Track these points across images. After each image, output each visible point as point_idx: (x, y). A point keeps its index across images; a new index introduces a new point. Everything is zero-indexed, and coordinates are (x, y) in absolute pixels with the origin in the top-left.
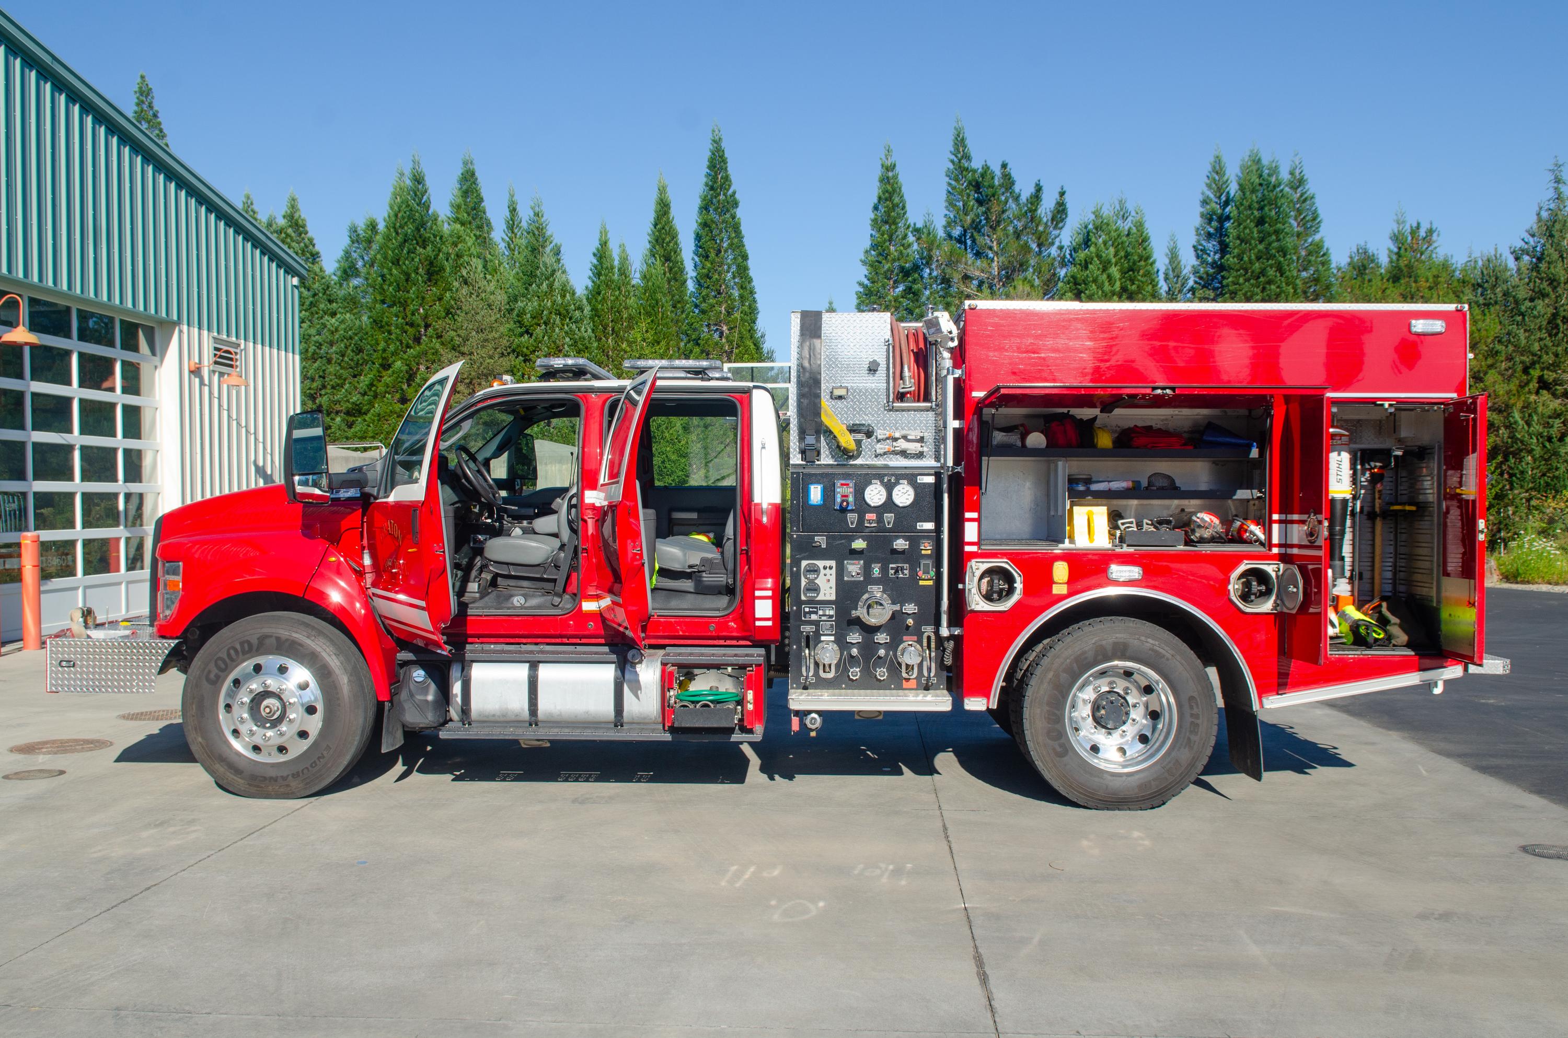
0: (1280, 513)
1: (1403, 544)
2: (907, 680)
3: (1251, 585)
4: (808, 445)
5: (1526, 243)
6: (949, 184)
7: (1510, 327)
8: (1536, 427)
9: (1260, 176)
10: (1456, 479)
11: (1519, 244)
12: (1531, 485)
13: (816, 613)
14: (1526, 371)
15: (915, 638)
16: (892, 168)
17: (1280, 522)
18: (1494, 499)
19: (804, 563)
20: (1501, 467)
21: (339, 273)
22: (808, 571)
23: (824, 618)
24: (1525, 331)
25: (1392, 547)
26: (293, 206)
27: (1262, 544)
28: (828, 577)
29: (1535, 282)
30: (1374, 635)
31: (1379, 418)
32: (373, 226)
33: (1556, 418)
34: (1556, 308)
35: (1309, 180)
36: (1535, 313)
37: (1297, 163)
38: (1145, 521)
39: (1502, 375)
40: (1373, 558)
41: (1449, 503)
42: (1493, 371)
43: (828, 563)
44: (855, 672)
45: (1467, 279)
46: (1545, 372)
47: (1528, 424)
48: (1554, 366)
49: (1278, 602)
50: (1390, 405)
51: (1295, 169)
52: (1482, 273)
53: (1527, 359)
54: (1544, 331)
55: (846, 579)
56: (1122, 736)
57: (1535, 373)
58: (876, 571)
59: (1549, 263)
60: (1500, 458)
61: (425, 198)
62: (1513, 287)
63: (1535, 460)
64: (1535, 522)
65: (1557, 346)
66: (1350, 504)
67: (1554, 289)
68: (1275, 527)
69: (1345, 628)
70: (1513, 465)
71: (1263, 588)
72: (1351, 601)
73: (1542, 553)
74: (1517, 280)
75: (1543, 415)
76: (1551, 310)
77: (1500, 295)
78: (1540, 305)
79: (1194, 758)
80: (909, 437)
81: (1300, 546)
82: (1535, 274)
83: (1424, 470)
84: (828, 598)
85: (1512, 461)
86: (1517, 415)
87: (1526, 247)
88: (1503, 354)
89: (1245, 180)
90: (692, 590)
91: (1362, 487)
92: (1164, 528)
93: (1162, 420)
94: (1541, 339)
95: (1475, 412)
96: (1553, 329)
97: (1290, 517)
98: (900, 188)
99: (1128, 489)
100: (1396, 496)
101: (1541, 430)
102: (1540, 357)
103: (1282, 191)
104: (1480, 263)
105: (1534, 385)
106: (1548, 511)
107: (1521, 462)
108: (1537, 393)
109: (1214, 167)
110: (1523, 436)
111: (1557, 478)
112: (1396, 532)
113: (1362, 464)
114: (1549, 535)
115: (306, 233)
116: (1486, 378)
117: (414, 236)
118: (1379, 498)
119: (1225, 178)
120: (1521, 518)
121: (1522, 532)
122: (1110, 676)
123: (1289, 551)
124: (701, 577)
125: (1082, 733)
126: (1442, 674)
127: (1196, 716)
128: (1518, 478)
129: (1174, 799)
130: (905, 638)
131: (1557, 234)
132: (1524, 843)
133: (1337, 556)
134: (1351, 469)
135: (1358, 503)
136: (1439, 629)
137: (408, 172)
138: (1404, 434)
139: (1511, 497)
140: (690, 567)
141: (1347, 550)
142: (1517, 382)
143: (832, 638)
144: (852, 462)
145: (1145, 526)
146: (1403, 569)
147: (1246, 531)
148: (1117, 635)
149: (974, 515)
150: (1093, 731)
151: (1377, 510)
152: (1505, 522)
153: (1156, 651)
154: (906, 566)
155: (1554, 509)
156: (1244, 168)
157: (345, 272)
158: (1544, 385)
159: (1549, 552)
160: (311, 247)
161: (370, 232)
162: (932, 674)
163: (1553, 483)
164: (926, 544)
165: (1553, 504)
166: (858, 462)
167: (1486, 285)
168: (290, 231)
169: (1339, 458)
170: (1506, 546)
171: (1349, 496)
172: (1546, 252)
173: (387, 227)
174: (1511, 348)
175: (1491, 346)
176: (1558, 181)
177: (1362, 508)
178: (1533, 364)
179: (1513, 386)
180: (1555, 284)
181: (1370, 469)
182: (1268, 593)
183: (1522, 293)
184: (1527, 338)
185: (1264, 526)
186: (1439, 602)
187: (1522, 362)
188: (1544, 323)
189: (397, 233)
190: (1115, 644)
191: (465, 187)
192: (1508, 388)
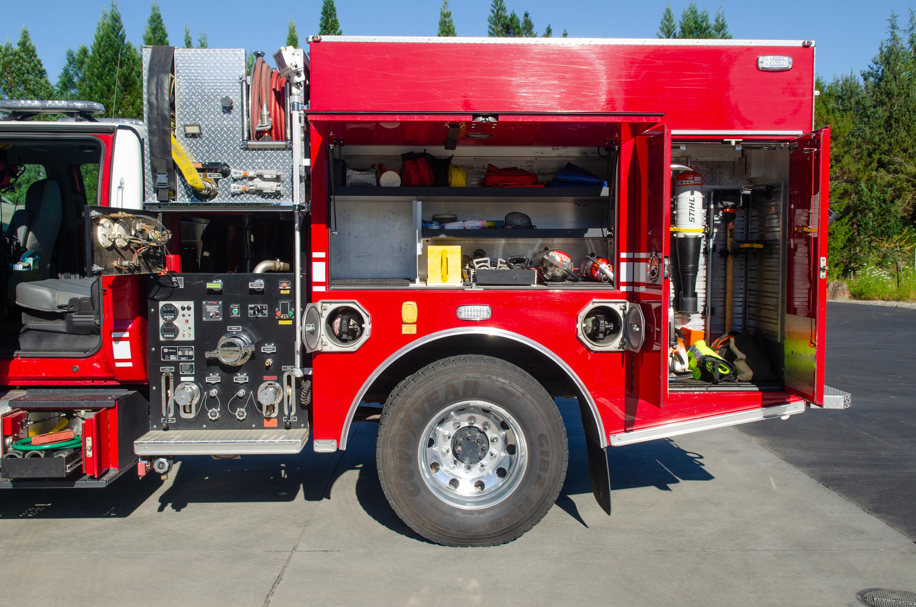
0: (628, 251)
1: (753, 280)
2: (269, 419)
3: (599, 323)
4: (160, 184)
5: (872, 68)
6: (490, 27)
7: (860, 126)
8: (876, 194)
9: (696, 23)
10: (804, 218)
11: (867, 69)
12: (871, 232)
13: (175, 354)
14: (870, 155)
15: (275, 377)
16: (448, 15)
17: (627, 260)
18: (847, 242)
19: (162, 304)
20: (852, 220)
21: (60, 85)
22: (164, 312)
23: (183, 359)
24: (870, 128)
25: (743, 283)
26: (25, 36)
27: (611, 282)
28: (187, 317)
29: (877, 95)
30: (720, 370)
31: (732, 160)
32: (84, 52)
33: (889, 187)
34: (890, 113)
35: (728, 26)
36: (877, 115)
37: (721, 13)
38: (500, 260)
39: (854, 158)
40: (725, 294)
41: (797, 241)
42: (848, 155)
43: (186, 304)
44: (214, 413)
45: (832, 93)
46: (883, 156)
47: (871, 191)
48: (888, 152)
49: (625, 340)
50: (737, 143)
51: (719, 18)
52: (842, 88)
53: (871, 147)
54: (882, 128)
55: (204, 319)
56: (482, 471)
57: (876, 157)
58: (235, 311)
59: (886, 82)
60: (851, 214)
61: (121, 32)
62: (863, 98)
63: (874, 215)
64: (874, 257)
65: (891, 138)
66: (703, 242)
67: (890, 99)
68: (623, 265)
69: (694, 363)
70: (860, 219)
71: (611, 326)
72: (703, 337)
73: (879, 279)
74: (865, 93)
75: (880, 185)
76: (887, 114)
77: (853, 104)
78: (880, 110)
79: (544, 494)
80: (265, 176)
81: (647, 285)
82: (877, 89)
83: (773, 208)
84: (187, 339)
85: (860, 216)
86: (863, 185)
87: (871, 71)
88: (855, 144)
89: (685, 25)
90: (65, 330)
91: (715, 226)
92: (517, 267)
93: (527, 162)
94: (880, 134)
95: (818, 147)
96: (888, 126)
97: (637, 255)
98: (454, 29)
99: (483, 228)
100: (747, 234)
101: (879, 195)
102: (879, 146)
103: (709, 32)
104: (841, 82)
105: (875, 165)
106: (883, 250)
107: (865, 217)
108: (877, 170)
109: (665, 17)
110: (867, 199)
111: (889, 227)
112: (747, 269)
113: (715, 204)
114: (883, 266)
115: (36, 56)
116: (843, 160)
117: (113, 59)
118: (731, 237)
119: (673, 24)
120: (865, 254)
121: (865, 264)
122: (470, 412)
123: (636, 289)
124: (72, 317)
125: (443, 468)
126: (785, 410)
127: (546, 454)
128: (863, 228)
129: (525, 534)
130: (265, 378)
131: (892, 62)
132: (861, 588)
133: (690, 293)
134: (704, 207)
135: (711, 242)
136: (783, 365)
137: (109, 15)
138: (754, 173)
139: (858, 240)
140: (60, 307)
141: (700, 286)
142: (864, 163)
143: (192, 379)
144: (208, 201)
145: (499, 265)
146: (752, 305)
147: (597, 269)
148: (468, 374)
149: (322, 255)
150: (452, 466)
151: (729, 248)
152: (854, 257)
153: (506, 390)
154: (265, 306)
155: (887, 248)
156: (685, 16)
157: (65, 84)
158: (881, 165)
159: (883, 278)
160: (39, 66)
161: (82, 56)
162: (293, 413)
163: (886, 231)
164: (285, 284)
165: (886, 245)
166: (216, 200)
167: (844, 97)
168: (22, 54)
169: (692, 198)
170: (854, 274)
171: (701, 235)
172: (884, 75)
173: (93, 52)
174: (860, 140)
175: (847, 138)
176: (893, 27)
177: (714, 246)
178: (875, 150)
179: (861, 166)
180: (890, 96)
181: (722, 209)
182: (615, 331)
183: (868, 103)
184: (871, 133)
185: (612, 264)
186: (783, 338)
187: (868, 149)
188: (883, 123)
189: (101, 57)
190: (467, 384)
191: (153, 26)
192: (858, 167)
